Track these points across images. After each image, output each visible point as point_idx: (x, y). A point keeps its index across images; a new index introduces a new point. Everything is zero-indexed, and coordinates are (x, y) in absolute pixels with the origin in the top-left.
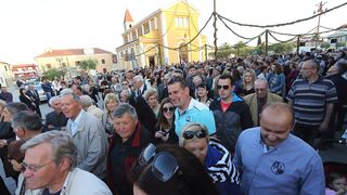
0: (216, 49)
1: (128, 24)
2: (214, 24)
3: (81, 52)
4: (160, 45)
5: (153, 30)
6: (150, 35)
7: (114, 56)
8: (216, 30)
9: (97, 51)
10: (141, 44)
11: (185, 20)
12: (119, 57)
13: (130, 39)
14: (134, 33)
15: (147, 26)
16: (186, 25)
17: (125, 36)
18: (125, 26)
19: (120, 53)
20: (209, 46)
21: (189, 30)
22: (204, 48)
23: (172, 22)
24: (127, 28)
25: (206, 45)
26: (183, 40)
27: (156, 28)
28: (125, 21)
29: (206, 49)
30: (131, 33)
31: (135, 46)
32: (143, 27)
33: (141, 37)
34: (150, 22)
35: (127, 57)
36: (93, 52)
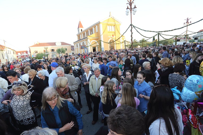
2: (131, 31)
3: (54, 44)
4: (100, 42)
5: (95, 32)
6: (94, 35)
7: (72, 47)
8: (132, 33)
9: (63, 44)
10: (89, 40)
11: (113, 27)
12: (75, 47)
13: (82, 37)
14: (84, 34)
15: (91, 30)
16: (113, 30)
17: (79, 36)
18: (79, 30)
19: (76, 45)
20: (127, 42)
21: (115, 33)
22: (124, 42)
23: (106, 28)
24: (80, 31)
25: (125, 41)
26: (112, 38)
27: (97, 31)
28: (78, 28)
29: (125, 43)
30: (82, 34)
31: (85, 41)
32: (89, 31)
33: (88, 37)
34: (93, 28)
35: (82, 47)
36: (60, 44)
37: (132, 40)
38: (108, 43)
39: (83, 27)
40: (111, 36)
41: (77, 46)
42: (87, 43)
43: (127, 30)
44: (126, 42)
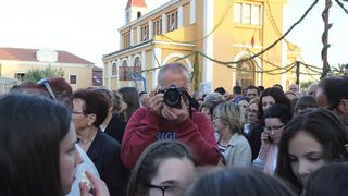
0: (326, 68)
1: (135, 10)
2: (325, 15)
3: (31, 55)
4: (196, 54)
5: (186, 24)
6: (179, 35)
7: (97, 72)
8: (328, 26)
9: (64, 57)
10: (158, 51)
11: (255, 9)
12: (108, 74)
13: (136, 37)
14: (145, 29)
15: (172, 15)
16: (256, 21)
17: (125, 34)
18: (128, 15)
19: (110, 66)
20: (306, 66)
21: (262, 31)
22: (294, 69)
23: (227, 12)
24: (134, 17)
25: (298, 63)
26: (248, 50)
27: (192, 21)
28: (129, 6)
29: (298, 73)
30: (139, 28)
31: (144, 53)
32: (164, 17)
33: (157, 37)
34: (180, 9)
35: (126, 72)
36: (54, 57)
37: (324, 54)
38: (227, 64)
39: (144, 5)
40: (243, 43)
41: (114, 72)
42: (149, 61)
43: (306, 13)
44: (302, 68)
